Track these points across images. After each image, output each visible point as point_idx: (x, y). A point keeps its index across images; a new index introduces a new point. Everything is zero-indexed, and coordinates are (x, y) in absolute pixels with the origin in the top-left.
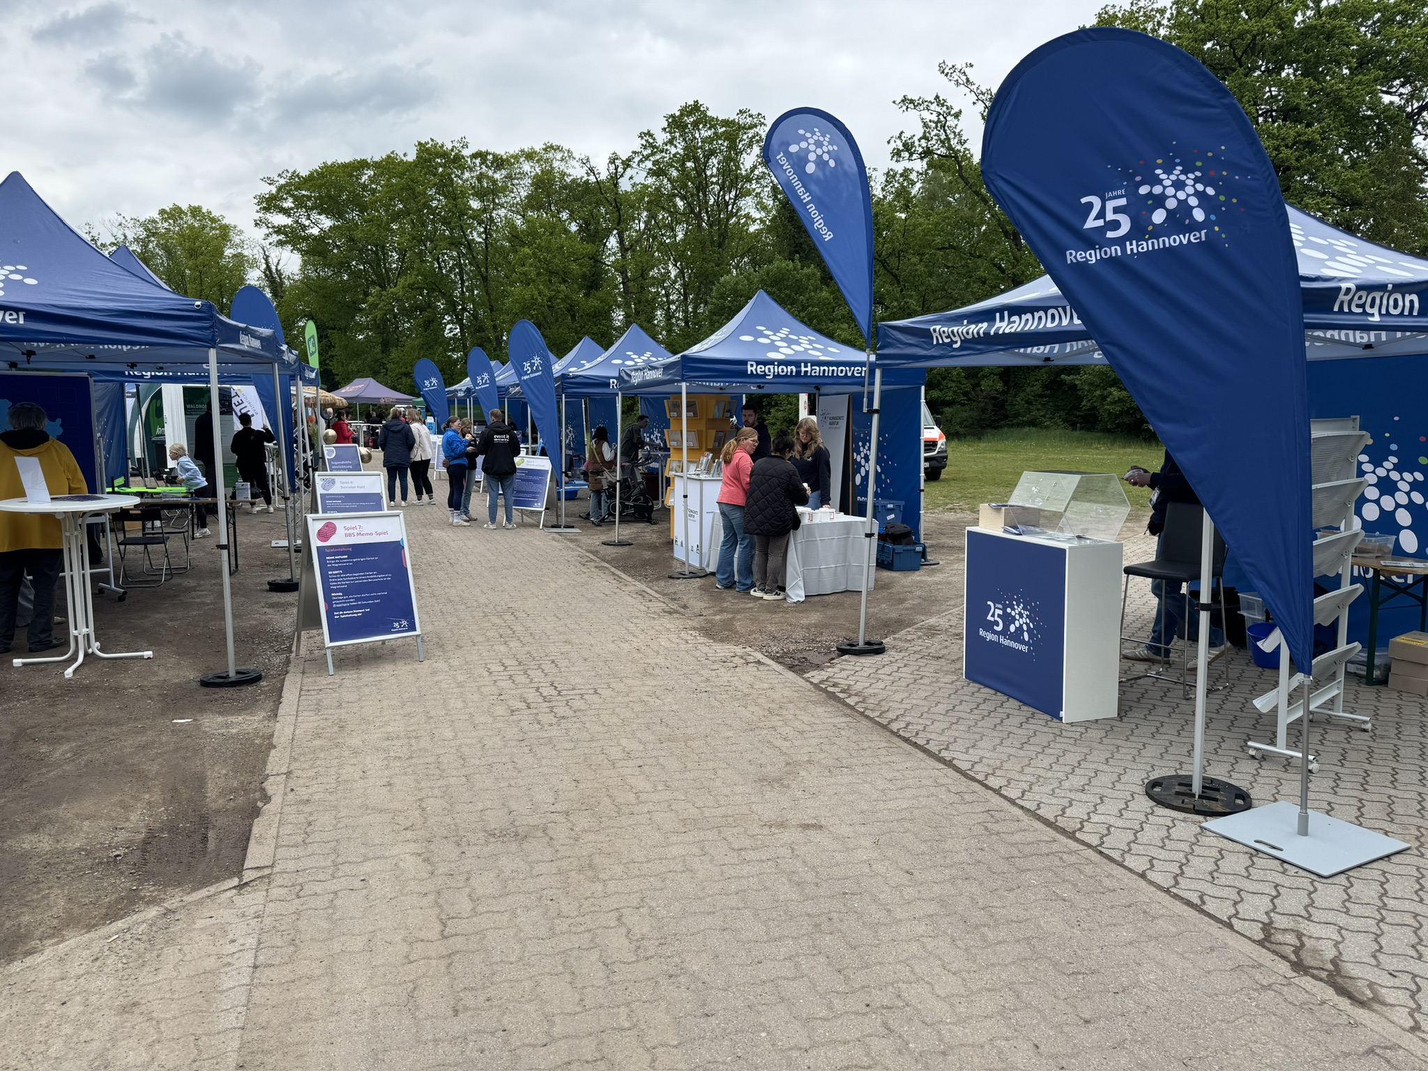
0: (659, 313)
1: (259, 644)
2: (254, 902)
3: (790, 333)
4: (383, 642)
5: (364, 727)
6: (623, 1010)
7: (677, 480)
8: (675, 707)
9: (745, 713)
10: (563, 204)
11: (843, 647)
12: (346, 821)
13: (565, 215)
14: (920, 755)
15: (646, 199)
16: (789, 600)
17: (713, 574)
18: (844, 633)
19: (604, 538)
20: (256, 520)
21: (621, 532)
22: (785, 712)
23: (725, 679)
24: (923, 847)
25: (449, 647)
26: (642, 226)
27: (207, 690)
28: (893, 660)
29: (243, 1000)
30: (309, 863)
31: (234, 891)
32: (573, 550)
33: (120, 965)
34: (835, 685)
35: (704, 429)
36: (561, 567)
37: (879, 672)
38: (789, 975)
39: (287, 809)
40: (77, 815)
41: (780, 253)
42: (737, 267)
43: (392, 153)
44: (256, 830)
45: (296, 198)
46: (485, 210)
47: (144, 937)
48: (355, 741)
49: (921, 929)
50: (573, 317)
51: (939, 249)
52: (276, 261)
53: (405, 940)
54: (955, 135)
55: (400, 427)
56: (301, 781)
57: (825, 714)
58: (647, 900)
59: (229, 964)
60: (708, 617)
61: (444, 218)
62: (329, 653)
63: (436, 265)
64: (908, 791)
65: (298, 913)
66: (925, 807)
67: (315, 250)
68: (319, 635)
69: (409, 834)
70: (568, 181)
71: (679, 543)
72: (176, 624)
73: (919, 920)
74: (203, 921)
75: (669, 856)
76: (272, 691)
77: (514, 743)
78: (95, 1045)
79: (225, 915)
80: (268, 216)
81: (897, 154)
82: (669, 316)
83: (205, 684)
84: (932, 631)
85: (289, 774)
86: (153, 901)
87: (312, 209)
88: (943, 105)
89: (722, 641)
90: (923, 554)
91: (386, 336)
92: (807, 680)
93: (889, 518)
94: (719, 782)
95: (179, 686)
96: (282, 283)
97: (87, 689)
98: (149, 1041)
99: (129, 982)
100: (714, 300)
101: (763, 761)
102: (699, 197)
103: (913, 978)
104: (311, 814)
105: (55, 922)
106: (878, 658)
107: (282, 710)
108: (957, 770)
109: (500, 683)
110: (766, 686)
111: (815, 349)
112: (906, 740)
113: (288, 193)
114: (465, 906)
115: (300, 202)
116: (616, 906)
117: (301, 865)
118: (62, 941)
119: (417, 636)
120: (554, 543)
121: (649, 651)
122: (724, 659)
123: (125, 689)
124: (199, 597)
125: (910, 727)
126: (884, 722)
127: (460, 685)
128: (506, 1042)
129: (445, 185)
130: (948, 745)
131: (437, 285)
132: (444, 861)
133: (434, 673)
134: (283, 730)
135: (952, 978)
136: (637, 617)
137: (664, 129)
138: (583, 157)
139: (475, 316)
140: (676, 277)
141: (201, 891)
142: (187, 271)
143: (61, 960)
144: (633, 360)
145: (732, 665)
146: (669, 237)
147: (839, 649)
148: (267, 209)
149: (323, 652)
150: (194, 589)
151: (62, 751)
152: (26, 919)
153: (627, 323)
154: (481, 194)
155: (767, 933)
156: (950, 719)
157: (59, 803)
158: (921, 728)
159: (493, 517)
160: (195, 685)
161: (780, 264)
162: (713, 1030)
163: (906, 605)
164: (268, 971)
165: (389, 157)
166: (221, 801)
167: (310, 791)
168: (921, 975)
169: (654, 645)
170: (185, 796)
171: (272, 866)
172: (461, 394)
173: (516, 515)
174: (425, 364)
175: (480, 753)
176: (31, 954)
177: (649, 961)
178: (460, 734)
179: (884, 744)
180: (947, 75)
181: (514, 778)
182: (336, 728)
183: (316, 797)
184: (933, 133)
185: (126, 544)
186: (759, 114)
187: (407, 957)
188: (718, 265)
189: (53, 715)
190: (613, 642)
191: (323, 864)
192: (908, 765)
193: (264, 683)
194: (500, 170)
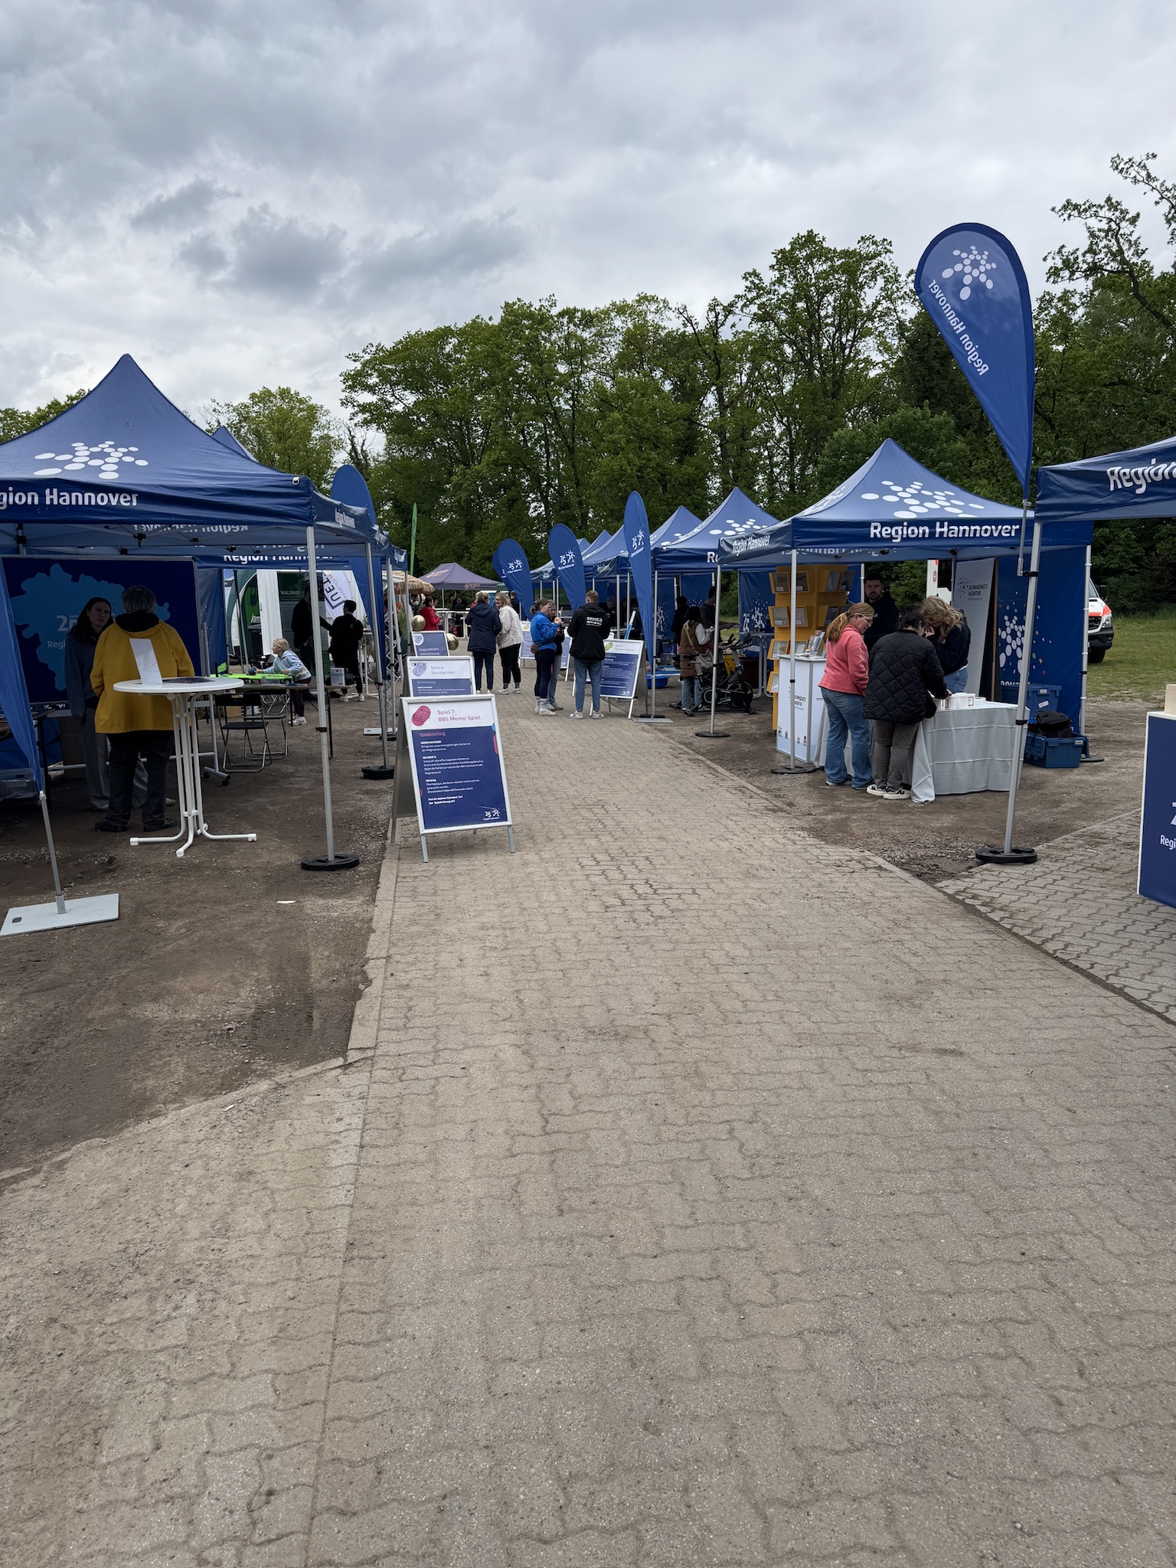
0: (760, 477)
1: (356, 830)
2: (358, 1082)
3: (923, 488)
4: (475, 830)
5: (459, 916)
6: (739, 1230)
7: (782, 663)
8: (784, 913)
9: (866, 924)
10: (657, 361)
11: (984, 854)
12: (445, 1008)
13: (658, 374)
14: (1083, 980)
15: (750, 348)
16: (915, 800)
17: (822, 769)
18: (985, 839)
19: (697, 729)
20: (348, 709)
21: (715, 722)
22: (913, 925)
23: (841, 885)
24: (1087, 1084)
25: (540, 840)
26: (744, 379)
27: (308, 873)
28: (1047, 870)
29: (351, 1177)
30: (410, 1047)
31: (339, 1071)
32: (664, 741)
33: (236, 1134)
34: (975, 897)
35: (814, 604)
36: (652, 759)
37: (1029, 884)
38: (927, 1210)
39: (387, 993)
40: (192, 989)
41: (905, 400)
42: (853, 419)
43: (478, 317)
44: (357, 1012)
45: (381, 374)
46: (572, 374)
47: (257, 1109)
48: (452, 929)
49: (1087, 1175)
50: (665, 487)
51: (1106, 386)
52: (361, 441)
53: (506, 1132)
54: (1131, 245)
55: (487, 611)
56: (400, 967)
57: (963, 930)
58: (761, 1114)
59: (337, 1142)
60: (818, 817)
61: (530, 386)
62: (423, 839)
63: (522, 438)
64: (1069, 1020)
65: (400, 1096)
66: (1090, 1039)
67: (400, 428)
68: (412, 823)
69: (508, 1026)
70: (663, 334)
71: (783, 734)
72: (277, 808)
73: (1085, 1165)
74: (312, 1098)
75: (783, 1070)
76: (369, 876)
77: (610, 941)
78: (216, 1208)
79: (332, 1094)
80: (353, 395)
81: (1054, 273)
82: (771, 480)
83: (305, 867)
84: (1096, 840)
85: (388, 958)
86: (264, 1075)
87: (397, 383)
88: (1116, 210)
89: (835, 843)
90: (1084, 749)
91: (470, 518)
92: (939, 890)
93: (1041, 705)
94: (837, 996)
95: (281, 868)
96: (367, 465)
97: (197, 868)
98: (264, 1209)
99: (245, 1151)
100: (826, 459)
101: (889, 976)
102: (810, 341)
103: (1078, 1229)
104: (411, 999)
105: (176, 1089)
106: (1029, 868)
107: (381, 894)
108: (1129, 998)
109: (593, 879)
110: (889, 894)
111: (953, 506)
112: (1065, 963)
113: (373, 368)
114: (566, 1103)
115: (384, 377)
116: (726, 1117)
117: (402, 1049)
118: (183, 1107)
119: (509, 826)
120: (644, 734)
121: (752, 851)
122: (838, 863)
123: (232, 869)
124: (297, 782)
125: (1070, 949)
126: (1038, 941)
127: (552, 878)
128: (614, 1248)
129: (532, 350)
130: (1117, 970)
131: (522, 458)
132: (544, 1055)
133: (525, 864)
134: (382, 914)
135: (1126, 1234)
136: (737, 815)
137: (772, 267)
138: (680, 306)
139: (560, 492)
140: (781, 435)
141: (308, 1069)
142: (277, 457)
143: (183, 1124)
144: (733, 529)
145: (847, 869)
146: (775, 390)
147: (978, 856)
148: (352, 388)
149: (418, 839)
150: (292, 775)
151: (176, 926)
152: (151, 1083)
153: (725, 491)
154: (568, 358)
155: (900, 1163)
156: (1120, 941)
157: (175, 976)
158: (1083, 950)
159: (580, 706)
160: (297, 868)
161: (907, 412)
162: (841, 1261)
163: (1064, 807)
164: (374, 1152)
165: (474, 321)
166: (324, 982)
167: (409, 976)
168: (1087, 1226)
169: (757, 845)
170: (290, 975)
171: (375, 1048)
172: (546, 576)
173: (604, 705)
174: (510, 545)
175: (575, 949)
176: (156, 1116)
177: (765, 1180)
178: (554, 928)
179: (1037, 966)
180: (1121, 171)
181: (611, 977)
182: (432, 916)
183: (415, 983)
184: (1101, 245)
185: (228, 729)
186: (885, 240)
187: (509, 1150)
188: (830, 418)
189: (167, 892)
190: (711, 840)
191: (424, 1049)
192: (1068, 990)
193: (361, 868)
194: (590, 327)
